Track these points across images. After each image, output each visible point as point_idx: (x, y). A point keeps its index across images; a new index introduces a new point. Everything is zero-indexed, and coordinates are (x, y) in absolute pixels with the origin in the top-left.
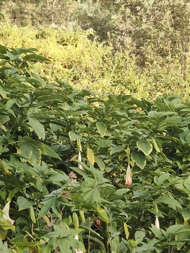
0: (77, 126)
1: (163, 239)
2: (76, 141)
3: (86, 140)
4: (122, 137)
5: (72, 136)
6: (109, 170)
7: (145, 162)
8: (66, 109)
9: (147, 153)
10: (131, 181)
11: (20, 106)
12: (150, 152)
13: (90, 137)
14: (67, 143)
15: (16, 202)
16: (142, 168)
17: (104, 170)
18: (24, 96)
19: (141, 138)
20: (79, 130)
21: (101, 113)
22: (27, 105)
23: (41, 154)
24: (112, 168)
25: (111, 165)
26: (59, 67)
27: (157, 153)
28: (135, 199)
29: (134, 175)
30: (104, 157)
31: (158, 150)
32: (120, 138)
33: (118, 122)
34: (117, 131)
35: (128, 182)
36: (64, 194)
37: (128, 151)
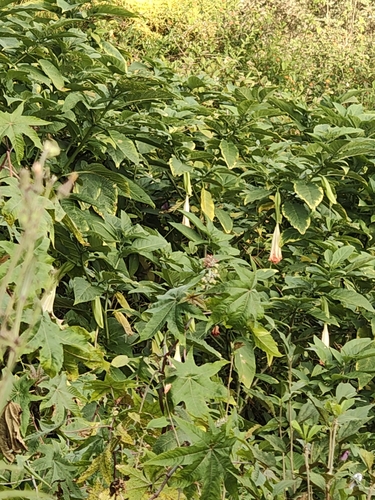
0: (184, 148)
1: (334, 366)
2: (182, 176)
3: (200, 174)
4: (267, 172)
5: (175, 167)
6: (239, 232)
7: (309, 221)
8: (166, 115)
9: (314, 203)
10: (281, 256)
11: (89, 108)
12: (318, 203)
13: (209, 169)
14: (164, 177)
15: (68, 283)
16: (303, 233)
17: (232, 233)
18: (97, 88)
19: (301, 176)
20: (189, 156)
21: (230, 125)
22: (102, 106)
23: (117, 194)
24: (246, 230)
25: (243, 224)
26: (142, 29)
27: (331, 205)
28: (287, 292)
29: (286, 245)
30: (230, 206)
31: (333, 199)
32: (264, 174)
33: (258, 142)
34: (257, 158)
35: (275, 258)
36: (192, 297)
37: (277, 199)
